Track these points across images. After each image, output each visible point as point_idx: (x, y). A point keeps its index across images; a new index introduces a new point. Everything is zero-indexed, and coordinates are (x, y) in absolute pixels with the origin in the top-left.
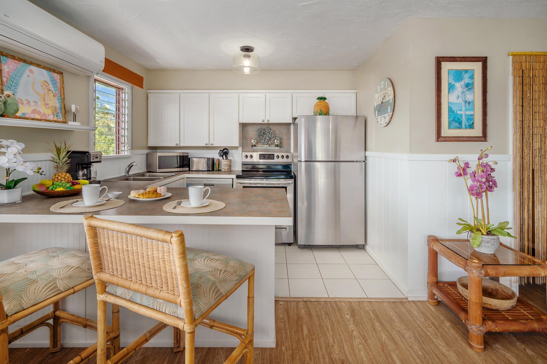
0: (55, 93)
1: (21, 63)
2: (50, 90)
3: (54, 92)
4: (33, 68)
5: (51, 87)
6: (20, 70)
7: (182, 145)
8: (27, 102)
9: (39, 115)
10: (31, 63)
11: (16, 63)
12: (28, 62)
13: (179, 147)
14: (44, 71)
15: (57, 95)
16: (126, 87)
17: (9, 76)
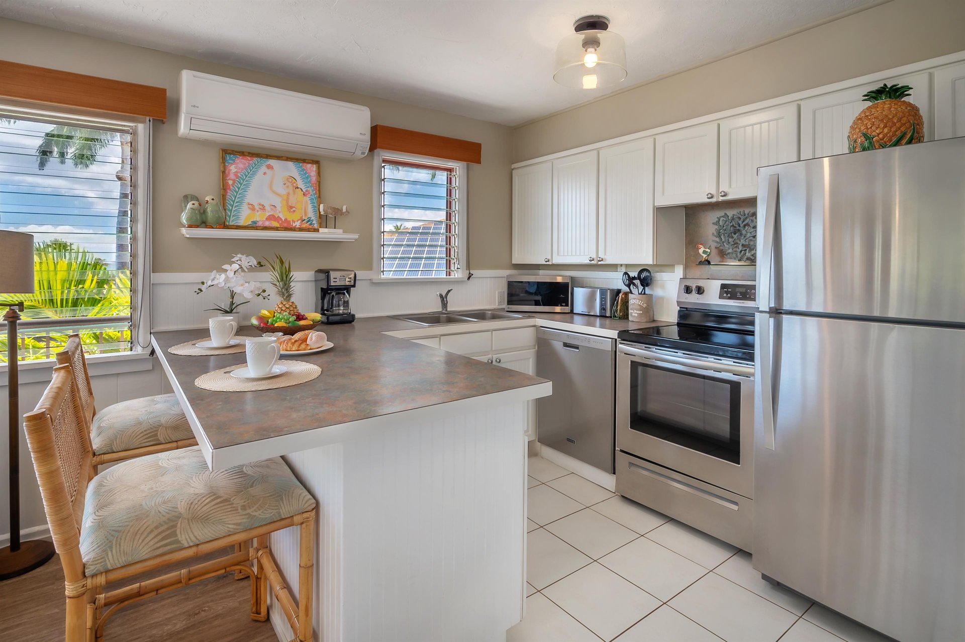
0: (307, 191)
1: (255, 159)
2: (298, 188)
3: (304, 190)
4: (272, 162)
5: (300, 184)
6: (253, 168)
7: (557, 260)
8: (261, 207)
9: (278, 222)
10: (268, 156)
11: (248, 160)
12: (263, 156)
13: (551, 265)
14: (290, 164)
15: (309, 193)
16: (458, 167)
17: (237, 176)
